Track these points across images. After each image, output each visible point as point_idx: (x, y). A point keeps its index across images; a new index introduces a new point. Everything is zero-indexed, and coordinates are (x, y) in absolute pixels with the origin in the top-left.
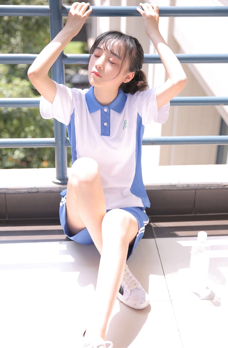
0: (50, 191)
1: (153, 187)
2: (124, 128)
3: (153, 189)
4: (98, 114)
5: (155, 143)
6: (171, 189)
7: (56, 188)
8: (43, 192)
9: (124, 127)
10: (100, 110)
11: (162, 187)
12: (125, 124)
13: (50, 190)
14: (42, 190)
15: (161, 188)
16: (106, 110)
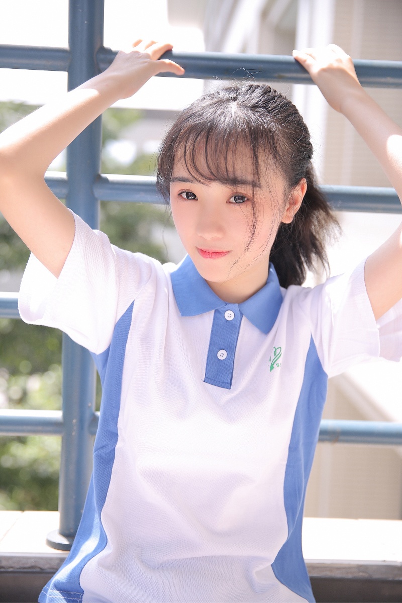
0: (32, 567)
1: (338, 568)
2: (272, 368)
3: (338, 574)
4: (205, 323)
5: (342, 438)
6: (390, 579)
7: (51, 559)
8: (11, 570)
9: (275, 365)
10: (213, 311)
11: (363, 572)
12: (277, 357)
13: (33, 564)
14: (10, 563)
15: (361, 574)
16: (229, 315)
